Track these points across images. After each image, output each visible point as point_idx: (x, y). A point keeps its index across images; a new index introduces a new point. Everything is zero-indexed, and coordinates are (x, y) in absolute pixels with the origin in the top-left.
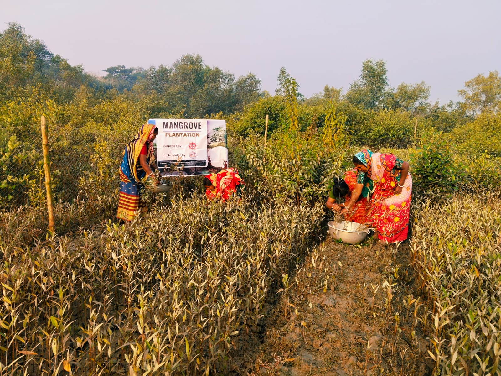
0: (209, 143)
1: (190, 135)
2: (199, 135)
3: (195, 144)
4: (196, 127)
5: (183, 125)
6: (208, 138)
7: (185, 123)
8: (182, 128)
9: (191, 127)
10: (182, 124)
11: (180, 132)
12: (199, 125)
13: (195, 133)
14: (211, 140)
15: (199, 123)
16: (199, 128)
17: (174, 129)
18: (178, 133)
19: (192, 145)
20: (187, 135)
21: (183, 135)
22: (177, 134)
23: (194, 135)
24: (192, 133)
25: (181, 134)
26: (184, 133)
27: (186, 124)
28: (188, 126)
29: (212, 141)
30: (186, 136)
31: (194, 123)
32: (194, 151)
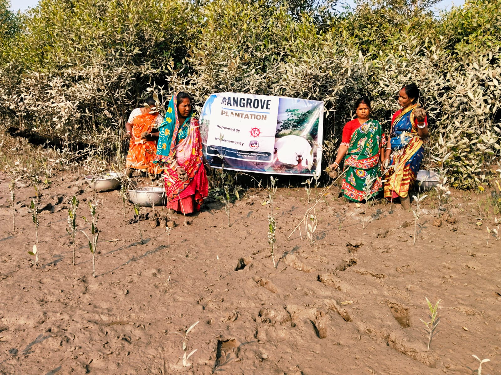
0: (279, 131)
1: (253, 117)
2: (265, 118)
3: (258, 130)
4: (262, 107)
5: (245, 102)
6: (278, 123)
7: (248, 99)
8: (244, 106)
9: (256, 106)
10: (244, 100)
11: (240, 112)
12: (268, 104)
13: (261, 114)
14: (281, 126)
15: (268, 101)
16: (267, 108)
17: (232, 107)
18: (238, 112)
19: (255, 132)
20: (250, 116)
21: (244, 116)
22: (236, 114)
23: (259, 117)
24: (256, 114)
25: (242, 114)
26: (245, 113)
27: (249, 101)
28: (252, 104)
29: (283, 128)
30: (248, 118)
31: (261, 100)
32: (256, 139)
